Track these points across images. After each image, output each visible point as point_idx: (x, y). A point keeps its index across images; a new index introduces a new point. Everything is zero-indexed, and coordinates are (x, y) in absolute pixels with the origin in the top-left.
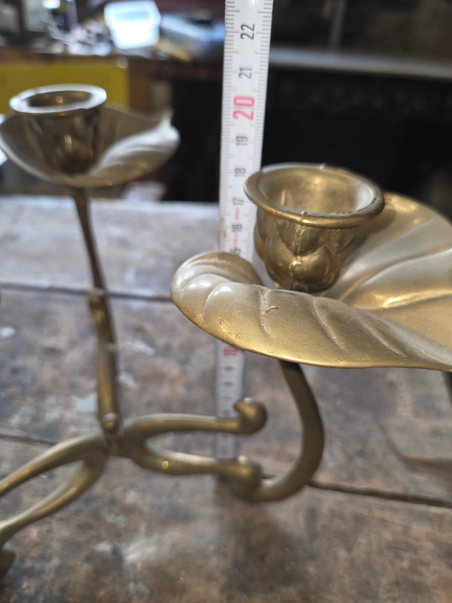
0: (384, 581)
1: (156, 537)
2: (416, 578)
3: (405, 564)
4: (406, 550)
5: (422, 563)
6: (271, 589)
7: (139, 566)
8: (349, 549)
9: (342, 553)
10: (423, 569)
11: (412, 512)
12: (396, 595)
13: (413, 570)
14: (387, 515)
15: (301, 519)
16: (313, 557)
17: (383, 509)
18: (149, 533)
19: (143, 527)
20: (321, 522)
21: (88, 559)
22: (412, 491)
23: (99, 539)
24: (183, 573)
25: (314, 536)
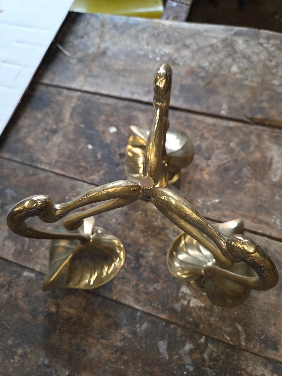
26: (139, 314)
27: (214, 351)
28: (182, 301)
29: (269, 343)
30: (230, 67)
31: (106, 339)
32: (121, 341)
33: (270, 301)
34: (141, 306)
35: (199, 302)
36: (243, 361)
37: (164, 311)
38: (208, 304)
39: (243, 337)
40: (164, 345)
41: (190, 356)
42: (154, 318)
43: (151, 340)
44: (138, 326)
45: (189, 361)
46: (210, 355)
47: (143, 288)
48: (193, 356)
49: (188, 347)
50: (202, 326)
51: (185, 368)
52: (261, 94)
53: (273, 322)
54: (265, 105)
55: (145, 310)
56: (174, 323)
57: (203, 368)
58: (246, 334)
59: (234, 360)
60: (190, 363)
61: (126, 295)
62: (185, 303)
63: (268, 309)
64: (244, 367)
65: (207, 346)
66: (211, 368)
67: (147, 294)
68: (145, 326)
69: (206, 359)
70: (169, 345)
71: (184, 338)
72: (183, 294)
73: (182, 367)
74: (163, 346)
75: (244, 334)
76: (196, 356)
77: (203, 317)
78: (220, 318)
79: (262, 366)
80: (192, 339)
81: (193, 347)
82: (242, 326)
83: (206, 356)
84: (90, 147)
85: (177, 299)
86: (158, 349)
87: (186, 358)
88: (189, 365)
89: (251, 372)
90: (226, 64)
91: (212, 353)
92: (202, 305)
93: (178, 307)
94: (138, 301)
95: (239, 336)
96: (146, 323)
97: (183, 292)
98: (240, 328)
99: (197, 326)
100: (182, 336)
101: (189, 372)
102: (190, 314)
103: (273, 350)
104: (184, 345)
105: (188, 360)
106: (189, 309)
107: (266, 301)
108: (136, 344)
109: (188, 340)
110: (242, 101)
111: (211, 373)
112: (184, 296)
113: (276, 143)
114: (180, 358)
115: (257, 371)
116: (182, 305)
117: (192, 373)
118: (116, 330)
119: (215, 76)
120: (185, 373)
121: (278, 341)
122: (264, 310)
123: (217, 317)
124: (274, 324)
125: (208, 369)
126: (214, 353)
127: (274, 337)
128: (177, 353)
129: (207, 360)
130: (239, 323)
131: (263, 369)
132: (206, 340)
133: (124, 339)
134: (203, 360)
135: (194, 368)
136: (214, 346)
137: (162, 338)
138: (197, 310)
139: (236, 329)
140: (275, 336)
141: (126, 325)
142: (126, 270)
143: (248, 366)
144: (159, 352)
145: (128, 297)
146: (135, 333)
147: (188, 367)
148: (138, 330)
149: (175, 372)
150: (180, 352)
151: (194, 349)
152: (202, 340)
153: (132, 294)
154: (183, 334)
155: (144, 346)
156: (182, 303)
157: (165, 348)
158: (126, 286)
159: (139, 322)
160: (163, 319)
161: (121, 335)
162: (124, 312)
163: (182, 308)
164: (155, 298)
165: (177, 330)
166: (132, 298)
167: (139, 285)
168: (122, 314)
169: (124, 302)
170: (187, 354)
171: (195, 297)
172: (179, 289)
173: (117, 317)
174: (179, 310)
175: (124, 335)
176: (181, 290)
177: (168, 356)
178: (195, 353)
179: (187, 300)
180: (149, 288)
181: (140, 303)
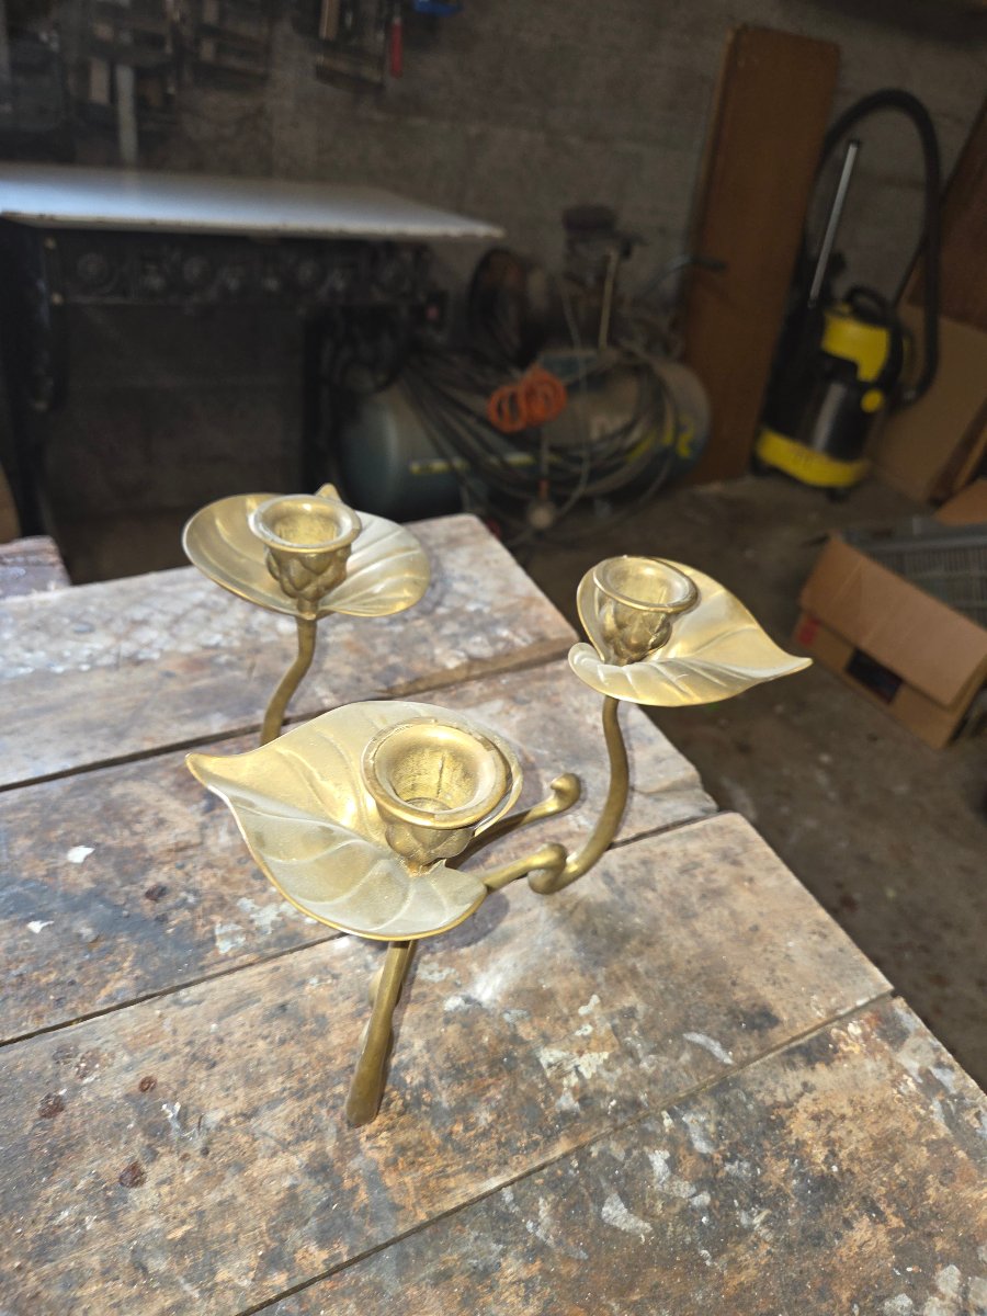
0: (694, 899)
1: (493, 968)
2: (714, 886)
3: (700, 879)
4: (694, 869)
5: (712, 872)
6: (618, 951)
7: (499, 998)
8: (654, 890)
9: (650, 895)
10: (714, 876)
11: (680, 835)
12: (708, 904)
13: (708, 880)
14: (664, 847)
15: (603, 886)
16: (632, 910)
17: (659, 844)
18: (483, 966)
19: (474, 967)
20: (619, 879)
21: (447, 1022)
22: (670, 821)
23: (440, 999)
24: (542, 981)
25: (622, 894)
26: (508, 1196)
27: (703, 1124)
28: (565, 1082)
29: (758, 1021)
30: (272, 627)
32: (526, 1301)
33: (692, 953)
34: (497, 1173)
35: (595, 1055)
36: (760, 1092)
37: (551, 1137)
38: (613, 1046)
39: (717, 1049)
40: (616, 1209)
41: (681, 1176)
42: (545, 1171)
43: (586, 1225)
44: (530, 1225)
45: (687, 1188)
46: (706, 1137)
47: (466, 1129)
48: (685, 1170)
49: (659, 1159)
50: (643, 1097)
51: (693, 1210)
52: (373, 647)
53: (729, 982)
54: (393, 660)
56: (592, 1143)
57: (721, 1175)
58: (715, 1039)
59: (745, 1105)
60: (693, 1190)
61: (444, 1182)
62: (574, 1080)
63: (703, 968)
64: (769, 1101)
65: (686, 1126)
66: (731, 1161)
67: (485, 1134)
68: (544, 1210)
69: (708, 1154)
70: (624, 1197)
71: (635, 1153)
72: (554, 1068)
73: (688, 1215)
74: (615, 1212)
75: (712, 1042)
76: (689, 1163)
77: (628, 1078)
78: (654, 1051)
79: (788, 1070)
80: (648, 1139)
81: (667, 1155)
82: (697, 1032)
83: (701, 1146)
84: (36, 927)
85: (554, 1088)
86: (616, 1230)
87: (678, 1190)
88: (694, 1195)
89: (787, 1098)
90: (260, 624)
91: (705, 1130)
92: (605, 1055)
93: (567, 1102)
94: (480, 1170)
95: (712, 1055)
96: (541, 1200)
97: (550, 1066)
98: (698, 1038)
99: (636, 1104)
100: (628, 1153)
101: (708, 1210)
102: (601, 1093)
103: (772, 1028)
104: (649, 1165)
105: (684, 1189)
106: (591, 1087)
107: (687, 957)
108: (564, 1270)
109: (646, 1149)
110: (347, 670)
111: (740, 1167)
112: (560, 1069)
113: (468, 706)
114: (670, 1201)
115: (792, 1088)
116: (574, 1090)
117: (715, 1207)
118: (492, 1289)
119: (257, 650)
120: (704, 1220)
121: (764, 1007)
122: (699, 974)
123: (649, 1053)
124: (734, 984)
125: (728, 1167)
126: (707, 1126)
127: (754, 1005)
128: (653, 1197)
129: (710, 1150)
130: (689, 1031)
131: (795, 1073)
132: (672, 1114)
133: (528, 1284)
134: (706, 1158)
135: (710, 1192)
136: (695, 1113)
137: (600, 1198)
138: (605, 1074)
139: (695, 1046)
140: (753, 1002)
141: (503, 1254)
142: (389, 1129)
143: (772, 1092)
144: (624, 1233)
145: (452, 1183)
146: (538, 1250)
147: (696, 1202)
148: (540, 1233)
149: (688, 1239)
150: (657, 1187)
151: (672, 1156)
152: (668, 1122)
153: (455, 1168)
154: (626, 1147)
155: (584, 1255)
156: (569, 1087)
157: (625, 1211)
158: (423, 1164)
159: (525, 1213)
160: (566, 1156)
161: (515, 1286)
162: (472, 1228)
163: (578, 1097)
164: (509, 1126)
165: (610, 1150)
166: (463, 1175)
167: (451, 1133)
168: (472, 1238)
169: (453, 1206)
170: (671, 1177)
171: (581, 1053)
172: (539, 1064)
173: (465, 1256)
174: (577, 1105)
175: (520, 1281)
176: (544, 1062)
177: (645, 1220)
178: (680, 1161)
179: (570, 1072)
180: (478, 1118)
181: (491, 1170)
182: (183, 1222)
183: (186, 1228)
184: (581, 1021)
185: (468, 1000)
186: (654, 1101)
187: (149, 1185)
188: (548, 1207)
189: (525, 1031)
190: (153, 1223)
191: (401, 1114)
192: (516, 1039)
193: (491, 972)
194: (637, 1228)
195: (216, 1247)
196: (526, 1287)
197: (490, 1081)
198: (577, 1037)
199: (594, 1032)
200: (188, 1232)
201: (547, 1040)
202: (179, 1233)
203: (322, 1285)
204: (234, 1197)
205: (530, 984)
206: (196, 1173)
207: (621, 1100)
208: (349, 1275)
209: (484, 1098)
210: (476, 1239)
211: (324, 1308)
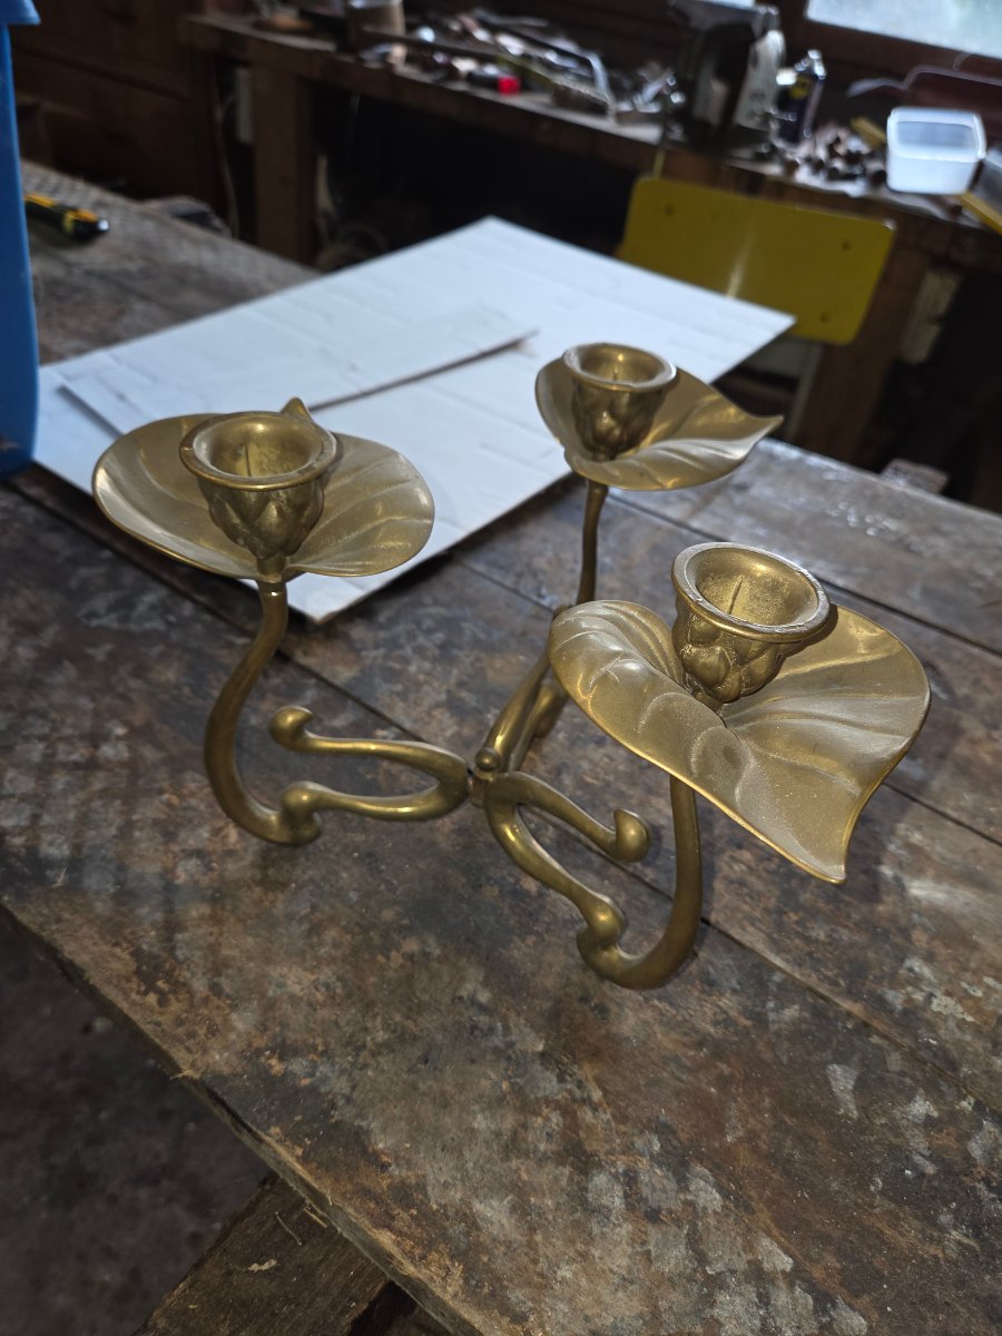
1: (945, 887)
7: (925, 903)
18: (938, 880)
19: (930, 872)
24: (977, 933)
26: (777, 977)
28: (910, 989)
31: (671, 1004)
32: (715, 1023)
34: (787, 961)
35: (960, 1009)
37: (852, 994)
38: (986, 1023)
40: (846, 1078)
41: (928, 1135)
42: (822, 1002)
43: (809, 1053)
44: (771, 1005)
45: (922, 1146)
46: (989, 1153)
47: (797, 923)
48: (936, 1138)
49: (922, 1108)
50: (965, 1070)
51: (908, 1157)
55: (797, 975)
57: (966, 1180)
60: (926, 1153)
61: (745, 923)
62: (919, 997)
65: (980, 1127)
66: (990, 1189)
67: (808, 940)
68: (792, 1012)
69: (975, 1159)
70: (861, 1082)
71: (908, 1081)
72: (911, 974)
73: (899, 1153)
74: (842, 1079)
76: (947, 1140)
77: (970, 1049)
80: (932, 1091)
81: (935, 1114)
83: (975, 1149)
85: (894, 981)
86: (828, 1083)
87: (913, 1136)
88: (922, 1155)
91: (995, 1149)
92: (970, 1019)
93: (896, 998)
94: (777, 947)
96: (796, 1007)
97: (911, 970)
99: (953, 1065)
100: (902, 1073)
101: (921, 1174)
102: (932, 1027)
104: (910, 1099)
105: (919, 1142)
106: (928, 1015)
108: (760, 1046)
109: (921, 1091)
111: (993, 1201)
112: (916, 980)
114: (895, 1130)
116: (909, 1000)
117: (930, 1181)
118: (704, 992)
120: (908, 1172)
125: (981, 1186)
128: (885, 1113)
129: (980, 1161)
132: (978, 1106)
133: (727, 1022)
134: (967, 1157)
135: (939, 1171)
137: (841, 1059)
138: (951, 1024)
141: (734, 991)
142: (749, 867)
144: (832, 1093)
145: (751, 929)
146: (760, 1020)
147: (917, 1158)
148: (771, 1016)
149: (877, 1161)
150: (897, 1113)
151: (939, 1120)
152: (966, 1105)
153: (763, 927)
154: (906, 1069)
155: (785, 1059)
156: (908, 995)
157: (850, 1087)
158: (746, 903)
159: (776, 997)
160: (849, 1015)
161: (718, 1010)
162: (733, 959)
163: (907, 1006)
164: (830, 956)
165: (889, 1055)
166: (762, 935)
167: (785, 913)
168: (726, 962)
169: (736, 937)
170: (918, 1125)
171: (948, 994)
172: (902, 960)
173: (710, 963)
174: (899, 1007)
175: (725, 1012)
176: (908, 963)
177: (858, 1108)
178: (941, 1131)
179: (922, 990)
180: (813, 928)
181: (784, 955)
182: (597, 779)
183: (595, 782)
184: (980, 983)
185: (897, 879)
186: (973, 1083)
187: (602, 751)
188: (796, 1014)
189: (919, 938)
190: (585, 765)
191: (768, 872)
192: (905, 932)
193: (940, 887)
194: (846, 1104)
195: (597, 802)
196: (725, 1020)
197: (851, 925)
198: (960, 986)
199: (980, 999)
200: (593, 785)
201: (929, 958)
202: (589, 780)
203: (621, 874)
204: (631, 797)
205: (964, 924)
206: (628, 770)
207: (941, 1047)
208: (640, 888)
209: (833, 927)
210: (728, 965)
211: (611, 883)
